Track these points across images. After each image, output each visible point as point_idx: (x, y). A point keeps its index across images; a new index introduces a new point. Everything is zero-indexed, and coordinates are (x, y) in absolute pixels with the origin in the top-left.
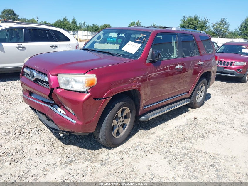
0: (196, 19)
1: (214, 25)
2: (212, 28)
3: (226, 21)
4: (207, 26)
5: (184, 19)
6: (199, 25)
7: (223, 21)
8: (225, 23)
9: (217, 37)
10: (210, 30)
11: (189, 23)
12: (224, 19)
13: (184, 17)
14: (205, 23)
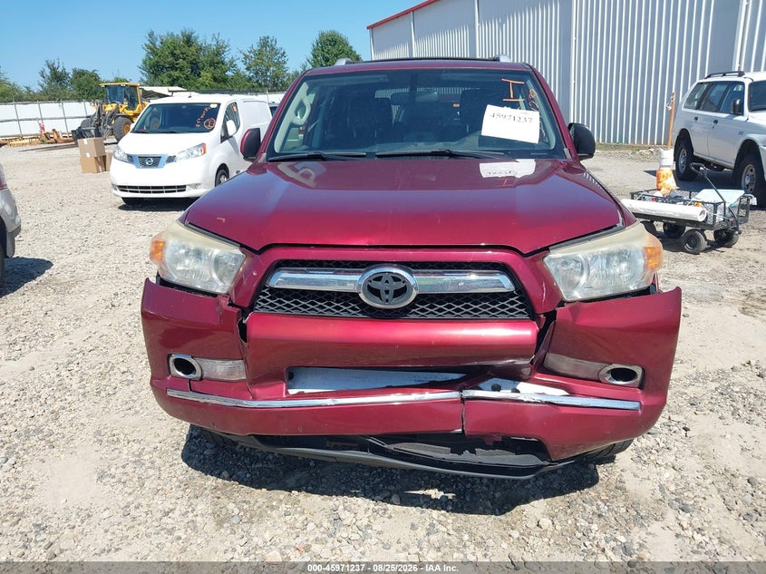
0: (188, 40)
1: (246, 57)
2: (241, 67)
3: (273, 43)
4: (227, 60)
5: (154, 44)
6: (202, 58)
7: (265, 43)
8: (273, 49)
9: (263, 92)
10: (238, 74)
11: (173, 54)
12: (268, 38)
13: (151, 35)
14: (218, 53)
